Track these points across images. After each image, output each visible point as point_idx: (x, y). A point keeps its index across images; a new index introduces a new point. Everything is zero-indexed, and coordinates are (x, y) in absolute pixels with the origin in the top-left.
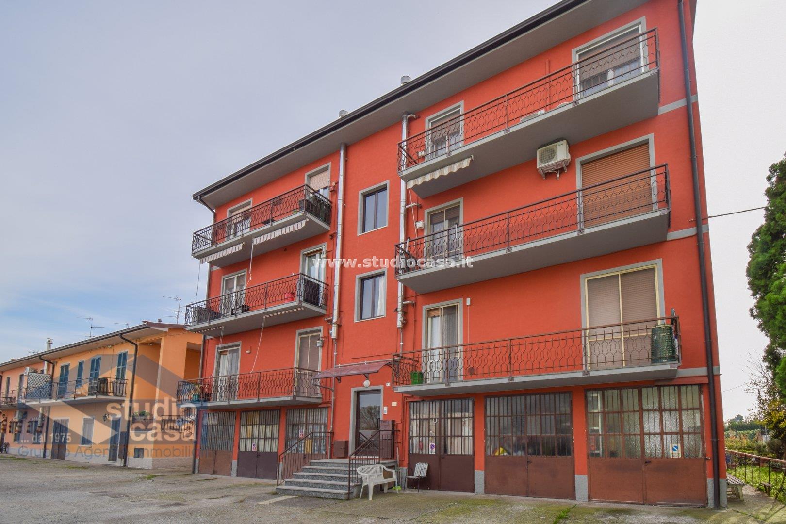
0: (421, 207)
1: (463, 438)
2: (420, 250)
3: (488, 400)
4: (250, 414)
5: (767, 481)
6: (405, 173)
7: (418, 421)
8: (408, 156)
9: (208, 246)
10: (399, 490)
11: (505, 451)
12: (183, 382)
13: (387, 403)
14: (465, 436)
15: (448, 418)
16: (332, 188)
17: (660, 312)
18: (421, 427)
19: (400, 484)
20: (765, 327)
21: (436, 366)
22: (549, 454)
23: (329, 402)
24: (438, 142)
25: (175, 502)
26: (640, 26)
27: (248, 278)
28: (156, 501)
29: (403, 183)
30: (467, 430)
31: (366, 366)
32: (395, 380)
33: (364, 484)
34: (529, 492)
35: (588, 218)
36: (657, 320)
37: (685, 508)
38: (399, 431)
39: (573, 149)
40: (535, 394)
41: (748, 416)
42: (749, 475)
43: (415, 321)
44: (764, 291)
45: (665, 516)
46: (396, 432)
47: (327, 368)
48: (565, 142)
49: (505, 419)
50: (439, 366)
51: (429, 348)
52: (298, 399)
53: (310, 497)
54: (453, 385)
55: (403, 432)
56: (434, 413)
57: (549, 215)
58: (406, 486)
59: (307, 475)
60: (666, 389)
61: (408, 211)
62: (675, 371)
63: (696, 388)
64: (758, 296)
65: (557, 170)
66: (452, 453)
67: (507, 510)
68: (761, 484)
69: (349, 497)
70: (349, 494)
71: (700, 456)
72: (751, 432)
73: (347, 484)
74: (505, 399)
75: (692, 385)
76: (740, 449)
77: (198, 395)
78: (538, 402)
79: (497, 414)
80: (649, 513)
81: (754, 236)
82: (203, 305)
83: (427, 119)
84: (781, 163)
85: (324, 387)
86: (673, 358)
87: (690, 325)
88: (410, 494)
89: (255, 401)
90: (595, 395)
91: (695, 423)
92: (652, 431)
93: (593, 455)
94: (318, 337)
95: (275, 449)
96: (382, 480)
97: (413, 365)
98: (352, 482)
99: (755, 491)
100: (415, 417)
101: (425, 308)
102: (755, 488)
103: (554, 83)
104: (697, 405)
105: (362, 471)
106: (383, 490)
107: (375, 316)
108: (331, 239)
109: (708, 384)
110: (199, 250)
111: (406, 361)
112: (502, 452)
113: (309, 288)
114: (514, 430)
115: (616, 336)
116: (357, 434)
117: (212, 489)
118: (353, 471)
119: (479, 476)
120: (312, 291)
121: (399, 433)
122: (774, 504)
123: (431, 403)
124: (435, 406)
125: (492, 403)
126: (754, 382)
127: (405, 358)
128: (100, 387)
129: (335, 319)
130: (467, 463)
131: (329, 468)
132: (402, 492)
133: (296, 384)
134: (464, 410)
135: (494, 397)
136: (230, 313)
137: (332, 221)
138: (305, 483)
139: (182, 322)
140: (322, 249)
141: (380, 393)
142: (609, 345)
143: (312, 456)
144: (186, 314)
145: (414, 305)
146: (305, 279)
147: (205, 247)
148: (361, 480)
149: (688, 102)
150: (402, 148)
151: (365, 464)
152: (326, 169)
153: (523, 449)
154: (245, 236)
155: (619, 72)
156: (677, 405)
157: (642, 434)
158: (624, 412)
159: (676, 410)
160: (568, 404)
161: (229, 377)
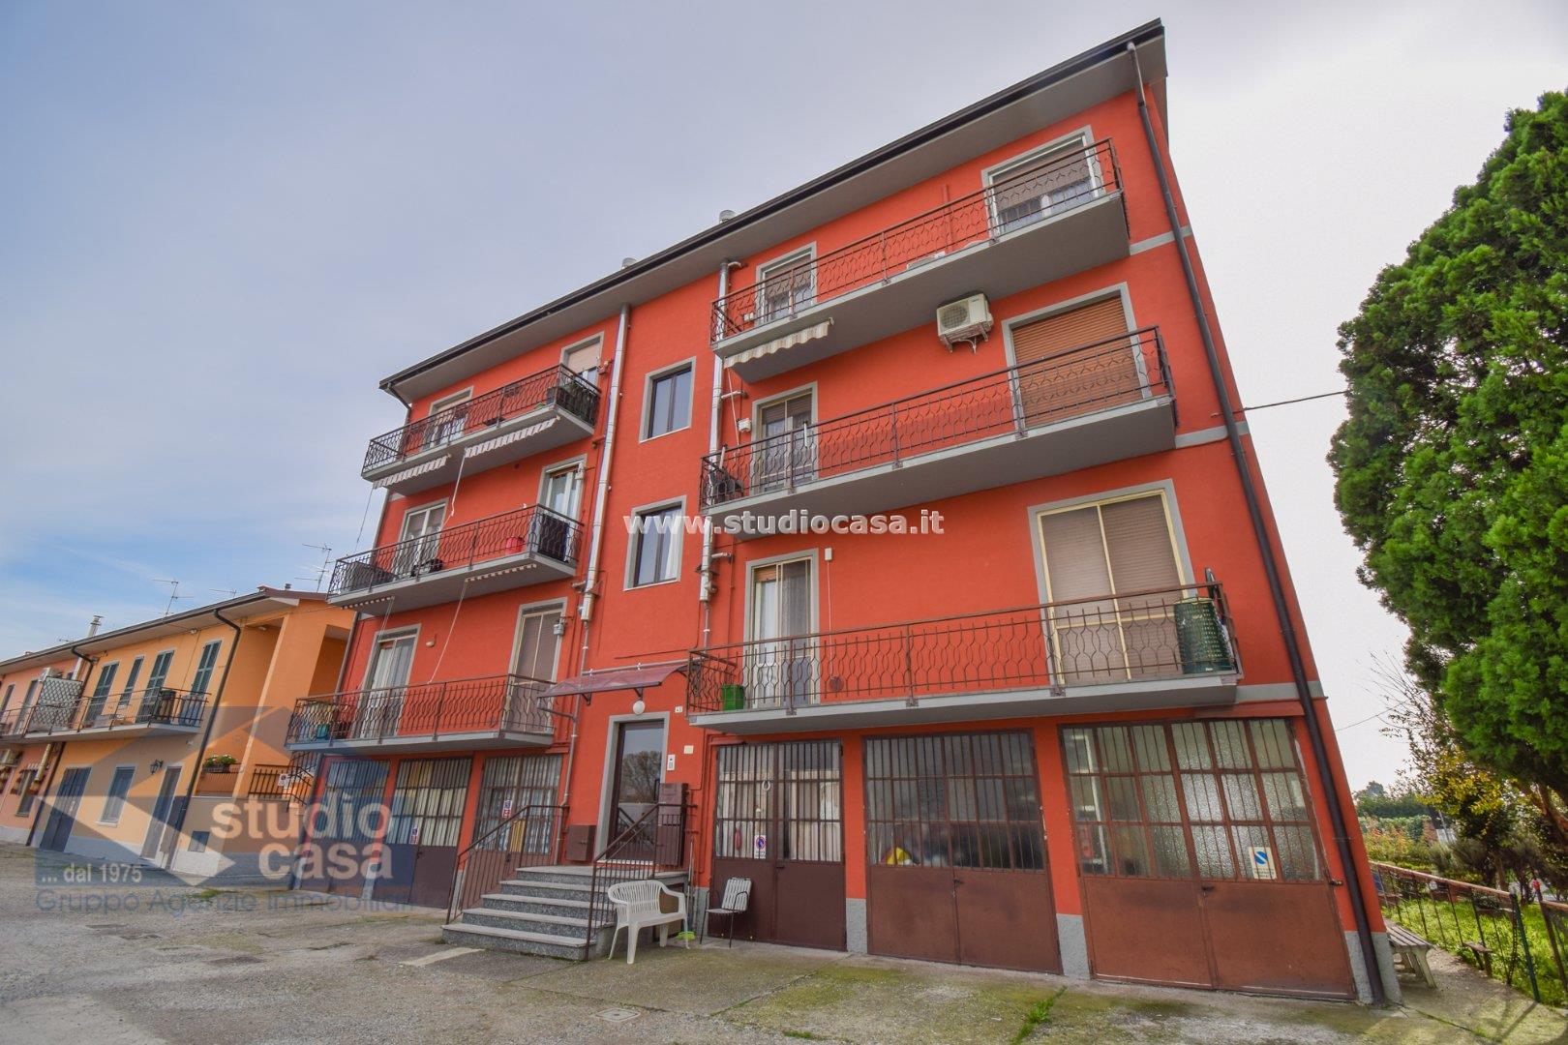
0: (747, 397)
1: (822, 824)
2: (744, 466)
3: (869, 743)
4: (417, 765)
5: (1476, 937)
6: (721, 346)
7: (733, 785)
8: (728, 320)
9: (390, 461)
10: (690, 941)
11: (907, 856)
12: (306, 700)
13: (675, 747)
14: (826, 821)
15: (791, 781)
16: (602, 370)
17: (1185, 575)
18: (739, 799)
19: (693, 926)
20: (1398, 601)
21: (770, 674)
22: (997, 864)
23: (566, 745)
24: (776, 301)
25: (242, 953)
26: (1084, 137)
27: (449, 513)
28: (207, 949)
29: (718, 361)
30: (830, 809)
31: (643, 672)
32: (692, 702)
33: (620, 925)
34: (962, 955)
35: (1031, 412)
36: (1180, 589)
37: (1306, 1002)
38: (696, 807)
39: (994, 306)
40: (961, 733)
41: (1394, 785)
42: (1432, 922)
43: (733, 589)
44: (1377, 537)
45: (1267, 1023)
46: (689, 809)
47: (568, 677)
48: (981, 297)
49: (905, 784)
50: (775, 675)
51: (757, 638)
52: (508, 736)
53: (508, 952)
54: (801, 713)
55: (703, 809)
56: (764, 770)
57: (963, 407)
58: (705, 932)
59: (507, 901)
60: (1220, 725)
61: (724, 404)
62: (1232, 690)
63: (1281, 725)
64: (1368, 545)
65: (972, 339)
66: (801, 858)
67: (918, 995)
68: (1464, 945)
69: (587, 955)
70: (587, 947)
71: (1317, 876)
72: (1410, 820)
73: (584, 923)
74: (903, 743)
75: (1271, 718)
76: (1396, 860)
77: (328, 726)
78: (967, 750)
79: (887, 774)
80: (1230, 1014)
81: (1335, 440)
82: (366, 560)
83: (758, 269)
84: (1357, 320)
85: (559, 714)
86: (1224, 663)
87: (1245, 595)
88: (713, 950)
89: (429, 740)
90: (1079, 737)
91: (1292, 801)
92: (1206, 818)
93: (1089, 868)
94: (556, 618)
95: (452, 842)
96: (656, 917)
97: (726, 672)
98: (596, 919)
99: (1455, 963)
100: (727, 779)
101: (750, 565)
102: (1452, 956)
103: (955, 215)
104: (1289, 763)
105: (619, 894)
106: (658, 940)
107: (661, 579)
108: (595, 448)
109: (1305, 717)
110: (375, 467)
111: (714, 664)
112: (900, 858)
113: (550, 529)
114: (924, 809)
115: (1106, 619)
116: (615, 812)
117: (319, 927)
118: (599, 893)
119: (856, 910)
120: (553, 537)
121: (694, 811)
122: (1507, 998)
123: (759, 749)
124: (766, 755)
125: (878, 750)
126: (1395, 714)
127: (712, 658)
128: (160, 707)
129: (590, 585)
130: (830, 878)
131: (552, 885)
132: (697, 945)
133: (507, 708)
134: (823, 764)
135: (881, 738)
136: (410, 574)
137: (600, 420)
138: (501, 918)
139: (324, 589)
140: (577, 466)
141: (663, 727)
142: (1095, 636)
143: (522, 858)
144: (334, 575)
145: (732, 560)
146: (544, 515)
147: (386, 462)
148: (614, 914)
149: (1177, 235)
150: (718, 309)
151: (625, 880)
152: (596, 341)
153: (943, 851)
154: (453, 443)
155: (1060, 197)
156: (1249, 762)
157: (1187, 824)
158: (1142, 774)
159: (1247, 771)
160: (1026, 755)
161: (388, 691)
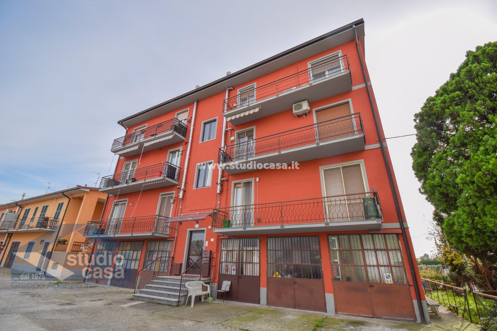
0: (233, 130)
1: (253, 264)
2: (232, 152)
3: (269, 239)
4: (126, 243)
5: (454, 303)
6: (226, 114)
7: (226, 251)
8: (228, 106)
9: (120, 146)
10: (211, 300)
11: (279, 274)
12: (91, 222)
13: (208, 239)
14: (255, 263)
15: (244, 250)
16: (188, 120)
17: (367, 189)
18: (228, 256)
19: (212, 295)
20: (430, 199)
21: (238, 216)
22: (307, 277)
23: (173, 238)
24: (243, 100)
25: (69, 302)
26: (339, 54)
27: (138, 163)
28: (57, 300)
29: (225, 118)
30: (256, 259)
31: (198, 215)
32: (214, 225)
33: (189, 295)
34: (296, 306)
35: (321, 137)
36: (365, 193)
37: (401, 322)
38: (214, 258)
39: (311, 104)
40: (297, 236)
41: (432, 255)
42: (441, 298)
43: (227, 190)
44: (425, 179)
45: (389, 328)
46: (212, 259)
47: (175, 216)
48: (306, 101)
49: (279, 252)
50: (240, 217)
51: (235, 205)
52: (155, 235)
53: (153, 303)
54: (248, 229)
55: (216, 259)
56: (236, 247)
57: (300, 135)
58: (216, 297)
59: (154, 287)
60: (376, 236)
61: (226, 132)
62: (380, 225)
63: (395, 236)
64: (422, 181)
65: (303, 114)
66: (246, 275)
67: (282, 318)
68: (450, 305)
69: (178, 304)
70: (179, 302)
71: (405, 283)
72: (436, 266)
73: (178, 294)
74: (279, 239)
75: (392, 234)
76: (431, 278)
77: (98, 230)
78: (299, 242)
79: (274, 249)
80: (377, 325)
81: (413, 149)
82: (111, 178)
83: (238, 90)
84: (420, 113)
85: (172, 228)
86: (378, 216)
87: (385, 196)
88: (218, 303)
89: (130, 235)
90: (333, 238)
91: (398, 259)
92: (372, 264)
93: (336, 279)
94: (172, 197)
95: (136, 268)
96: (200, 293)
97: (225, 216)
98: (182, 293)
99: (447, 310)
100: (224, 249)
101: (233, 182)
102: (447, 308)
103: (299, 76)
104: (397, 248)
105: (189, 285)
106: (201, 300)
107: (205, 186)
108: (185, 144)
109: (402, 234)
110: (115, 148)
111: (221, 213)
112: (277, 275)
113: (170, 169)
114: (285, 260)
115: (343, 202)
116: (188, 259)
117: (93, 294)
118: (183, 285)
119: (263, 291)
120: (172, 172)
121: (214, 259)
122: (462, 321)
123: (234, 240)
124: (237, 242)
125: (271, 241)
126: (431, 233)
127: (220, 211)
128: (44, 223)
129: (183, 187)
130: (255, 281)
131: (168, 282)
132: (213, 302)
133: (155, 225)
134: (254, 245)
135: (272, 237)
136: (125, 182)
137: (187, 136)
138: (152, 292)
139: (98, 186)
140: (180, 150)
141: (204, 233)
142: (339, 207)
143: (159, 273)
144: (101, 182)
145: (227, 181)
146: (169, 165)
147: (119, 147)
148: (187, 291)
149: (366, 84)
150: (225, 102)
151: (191, 281)
152: (187, 111)
153: (291, 273)
154: (140, 142)
155: (331, 72)
156: (385, 247)
157: (366, 266)
158: (352, 250)
159: (384, 250)
160: (317, 244)
161: (117, 219)
